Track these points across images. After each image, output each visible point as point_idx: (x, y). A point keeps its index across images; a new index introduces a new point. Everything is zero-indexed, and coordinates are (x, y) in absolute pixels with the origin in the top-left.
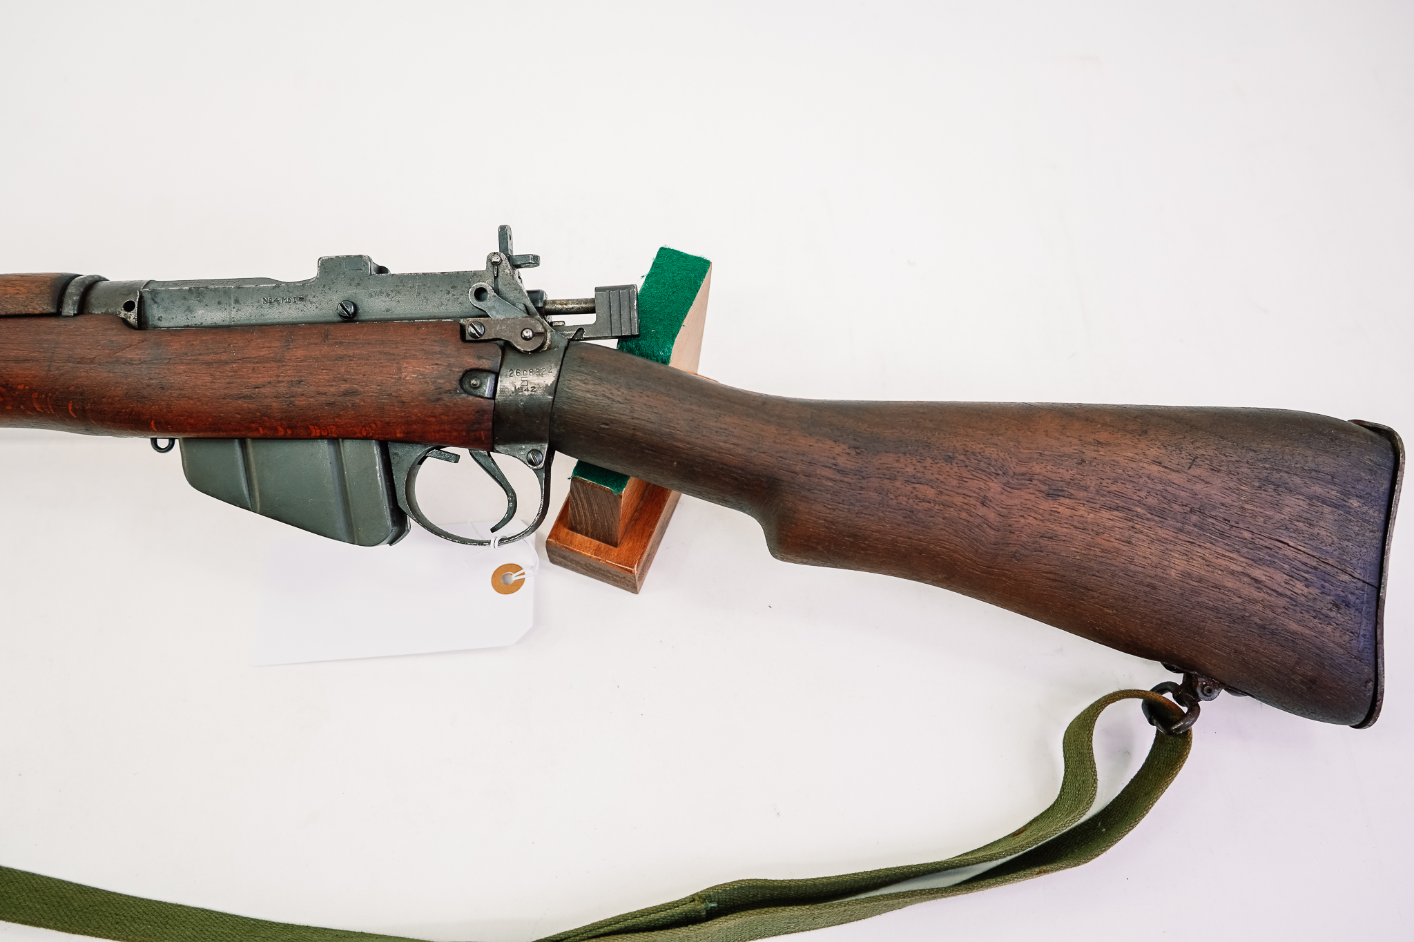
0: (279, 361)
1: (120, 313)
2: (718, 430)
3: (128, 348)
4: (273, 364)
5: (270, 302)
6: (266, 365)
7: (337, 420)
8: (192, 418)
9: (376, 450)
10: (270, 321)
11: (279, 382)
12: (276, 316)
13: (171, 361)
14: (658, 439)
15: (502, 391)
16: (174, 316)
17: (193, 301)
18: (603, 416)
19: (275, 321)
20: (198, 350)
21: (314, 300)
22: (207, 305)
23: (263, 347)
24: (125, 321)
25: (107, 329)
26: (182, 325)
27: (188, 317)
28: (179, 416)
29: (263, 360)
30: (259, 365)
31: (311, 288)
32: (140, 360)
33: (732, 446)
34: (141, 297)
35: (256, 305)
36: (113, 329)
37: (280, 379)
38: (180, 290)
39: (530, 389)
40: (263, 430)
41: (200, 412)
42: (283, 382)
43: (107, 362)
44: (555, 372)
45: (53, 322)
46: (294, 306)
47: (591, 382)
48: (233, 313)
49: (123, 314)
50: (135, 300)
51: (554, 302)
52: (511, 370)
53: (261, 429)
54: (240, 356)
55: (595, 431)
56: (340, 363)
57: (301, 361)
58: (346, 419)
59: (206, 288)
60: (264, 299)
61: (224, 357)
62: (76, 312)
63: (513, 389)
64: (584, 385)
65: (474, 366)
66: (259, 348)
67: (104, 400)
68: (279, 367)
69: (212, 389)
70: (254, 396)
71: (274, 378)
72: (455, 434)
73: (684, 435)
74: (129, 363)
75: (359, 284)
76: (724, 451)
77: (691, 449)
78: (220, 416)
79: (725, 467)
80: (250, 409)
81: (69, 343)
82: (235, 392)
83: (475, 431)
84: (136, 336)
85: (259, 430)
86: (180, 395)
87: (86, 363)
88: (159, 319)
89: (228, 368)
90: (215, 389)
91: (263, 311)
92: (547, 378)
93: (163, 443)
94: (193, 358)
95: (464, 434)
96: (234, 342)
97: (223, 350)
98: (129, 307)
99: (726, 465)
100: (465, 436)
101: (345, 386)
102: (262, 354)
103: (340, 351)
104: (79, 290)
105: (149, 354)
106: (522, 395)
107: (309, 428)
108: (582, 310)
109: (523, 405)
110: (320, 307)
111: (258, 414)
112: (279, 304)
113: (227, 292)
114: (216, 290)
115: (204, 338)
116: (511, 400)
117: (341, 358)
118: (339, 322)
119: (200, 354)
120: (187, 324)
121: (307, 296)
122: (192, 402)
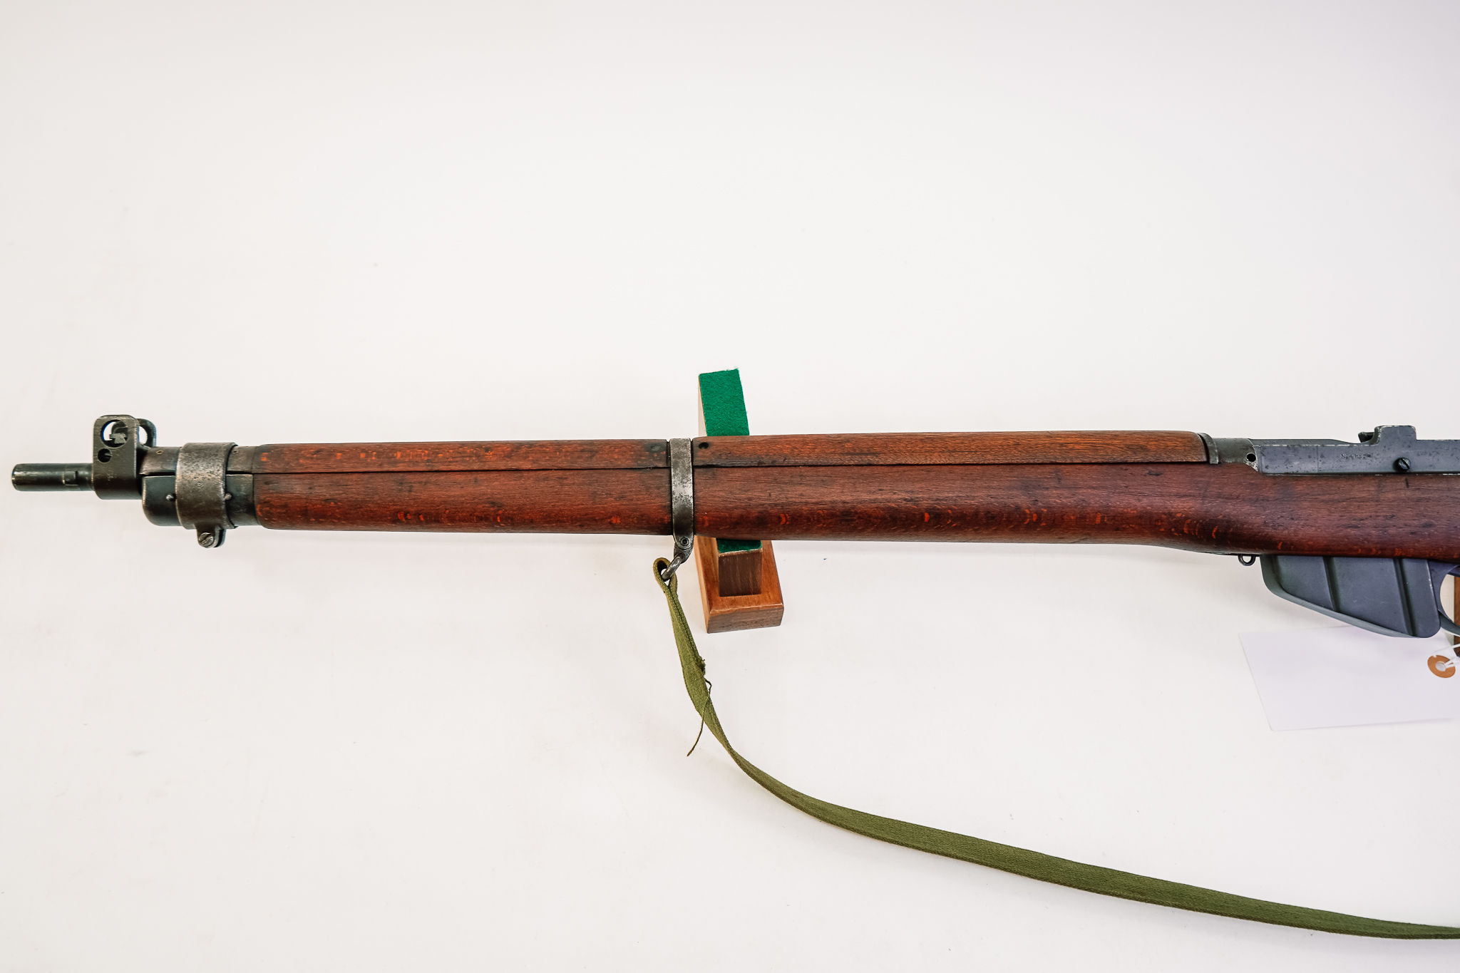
0: (1377, 501)
1: (1246, 463)
5: (1347, 458)
6: (1367, 503)
7: (1416, 544)
9: (1428, 567)
10: (1347, 471)
12: (1351, 468)
16: (1277, 466)
17: (1290, 455)
19: (1351, 471)
21: (1378, 457)
22: (1300, 458)
26: (1283, 472)
27: (1288, 466)
29: (1364, 500)
30: (1362, 503)
31: (1375, 448)
34: (1256, 451)
35: (1336, 459)
37: (1378, 514)
40: (1361, 551)
45: (1203, 469)
46: (1365, 461)
48: (1320, 465)
49: (1248, 463)
50: (1254, 453)
54: (1348, 496)
56: (1420, 503)
59: (1299, 445)
60: (1341, 455)
61: (1336, 497)
62: (1218, 461)
68: (1377, 505)
70: (1359, 526)
71: (1374, 513)
75: (1409, 446)
81: (1218, 484)
87: (1233, 499)
88: (1268, 467)
89: (1340, 505)
91: (1341, 464)
93: (1247, 559)
97: (1334, 492)
98: (1251, 457)
101: (1424, 521)
102: (1363, 495)
103: (1418, 494)
110: (1382, 462)
112: (1353, 459)
113: (1315, 449)
114: (1306, 447)
115: (1319, 483)
117: (1419, 500)
119: (1319, 495)
120: (1286, 472)
121: (1372, 454)
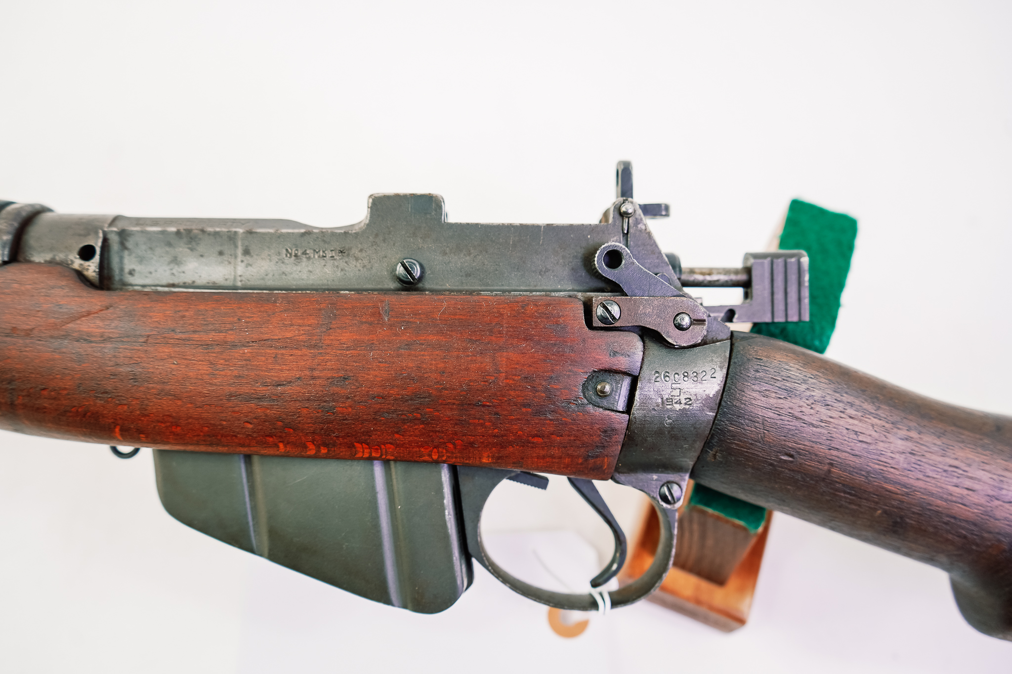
0: (315, 346)
1: (73, 262)
2: (946, 468)
3: (84, 316)
4: (305, 351)
5: (296, 256)
6: (295, 352)
7: (397, 436)
8: (177, 426)
9: (445, 476)
10: (295, 283)
11: (313, 378)
12: (304, 276)
13: (151, 340)
14: (863, 479)
15: (643, 403)
16: (152, 270)
17: (182, 249)
18: (787, 443)
19: (301, 283)
20: (191, 324)
21: (359, 255)
22: (202, 256)
23: (292, 325)
24: (80, 275)
25: (53, 288)
26: (164, 282)
27: (174, 271)
28: (158, 421)
29: (290, 345)
30: (283, 351)
31: (356, 238)
32: (102, 337)
33: (966, 492)
34: (105, 240)
35: (275, 258)
36: (61, 287)
37: (315, 374)
38: (163, 232)
39: (683, 401)
40: (285, 447)
41: (191, 417)
42: (319, 377)
43: (52, 337)
44: (720, 375)
46: (330, 263)
47: (774, 395)
48: (241, 269)
49: (77, 263)
50: (96, 244)
51: (692, 271)
52: (657, 372)
53: (281, 445)
54: (255, 336)
55: (771, 464)
56: (406, 353)
57: (348, 349)
58: (411, 436)
59: (203, 231)
60: (287, 250)
61: (231, 337)
62: (6, 259)
63: (660, 401)
64: (763, 399)
65: (606, 366)
66: (285, 326)
67: (45, 393)
68: (314, 357)
69: (211, 384)
70: (274, 397)
71: (308, 373)
72: (567, 460)
73: (900, 475)
74: (85, 340)
76: (954, 499)
77: (907, 494)
78: (221, 425)
79: (953, 520)
80: (266, 415)
82: (246, 389)
83: (597, 457)
84: (98, 299)
85: (278, 447)
86: (163, 390)
87: (19, 336)
88: (131, 273)
89: (237, 353)
90: (216, 385)
91: (284, 268)
92: (709, 385)
94: (183, 336)
95: (580, 461)
96: (247, 315)
97: (229, 326)
98: (87, 253)
99: (955, 518)
100: (581, 464)
101: (412, 388)
102: (289, 335)
104: (11, 225)
105: (116, 327)
106: (671, 410)
107: (354, 446)
108: (730, 283)
109: (671, 424)
110: (368, 267)
111: (280, 424)
112: (309, 258)
113: (232, 238)
114: (216, 234)
115: (202, 307)
116: (654, 417)
118: (399, 290)
119: (195, 332)
120: (171, 282)
121: (350, 249)
122: (179, 403)
